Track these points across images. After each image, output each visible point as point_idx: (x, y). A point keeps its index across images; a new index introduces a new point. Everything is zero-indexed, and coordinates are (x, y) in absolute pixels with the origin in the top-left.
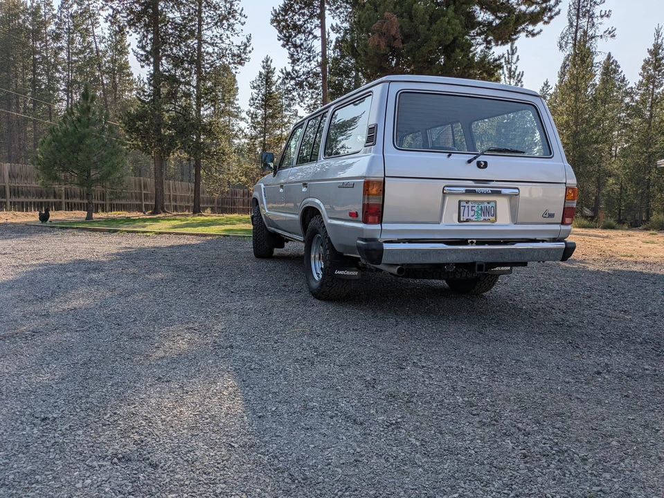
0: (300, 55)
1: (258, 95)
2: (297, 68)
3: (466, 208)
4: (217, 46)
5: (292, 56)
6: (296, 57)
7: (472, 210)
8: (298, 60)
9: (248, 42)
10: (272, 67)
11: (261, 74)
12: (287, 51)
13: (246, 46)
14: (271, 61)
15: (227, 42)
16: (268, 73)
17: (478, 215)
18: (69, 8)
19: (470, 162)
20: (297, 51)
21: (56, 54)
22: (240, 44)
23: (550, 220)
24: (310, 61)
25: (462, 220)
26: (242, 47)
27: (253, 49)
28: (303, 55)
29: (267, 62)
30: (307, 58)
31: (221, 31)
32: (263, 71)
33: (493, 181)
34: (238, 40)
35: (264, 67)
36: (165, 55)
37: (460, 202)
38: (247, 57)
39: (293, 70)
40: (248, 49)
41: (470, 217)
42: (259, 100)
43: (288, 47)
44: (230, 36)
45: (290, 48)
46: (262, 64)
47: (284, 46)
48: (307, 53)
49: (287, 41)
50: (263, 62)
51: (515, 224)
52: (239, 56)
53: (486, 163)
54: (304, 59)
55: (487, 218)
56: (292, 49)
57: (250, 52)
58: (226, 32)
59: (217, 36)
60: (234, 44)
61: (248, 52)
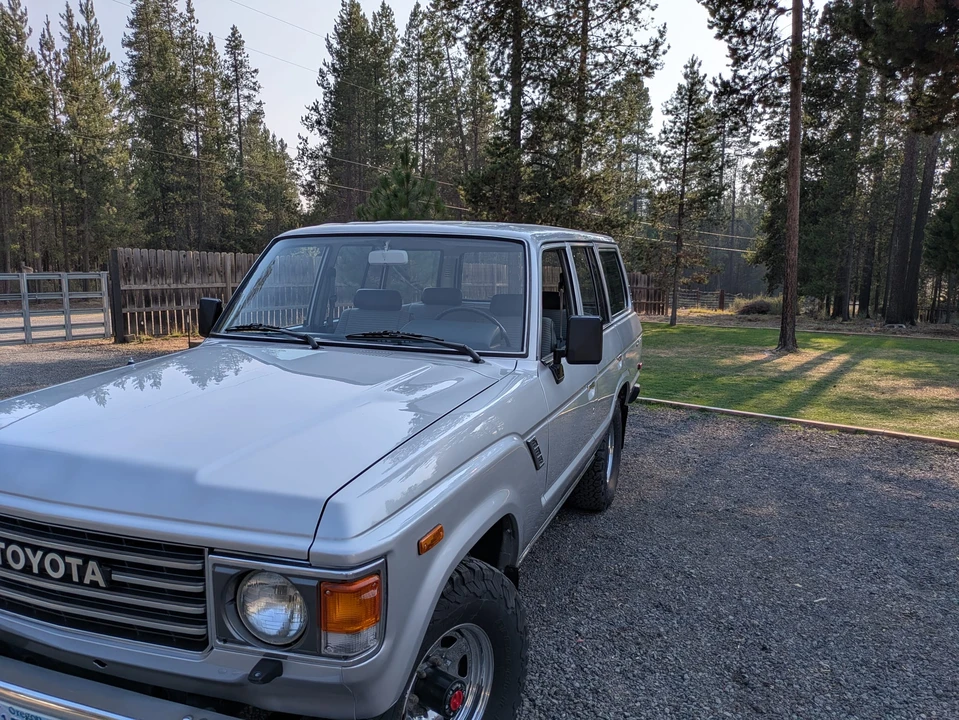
0: (750, 48)
1: (675, 123)
2: (742, 72)
4: (611, 51)
5: (734, 51)
6: (743, 53)
8: (746, 58)
9: (661, 36)
10: (701, 74)
11: (680, 87)
12: (726, 44)
13: (657, 44)
14: (700, 64)
15: (627, 41)
16: (693, 85)
20: (744, 43)
22: (646, 43)
24: (769, 56)
26: (651, 48)
27: (669, 47)
28: (755, 47)
29: (692, 66)
30: (764, 52)
31: (618, 26)
32: (684, 82)
34: (644, 37)
35: (686, 76)
36: (531, 78)
38: (659, 62)
39: (735, 77)
40: (662, 48)
42: (675, 132)
43: (727, 37)
44: (632, 31)
45: (731, 38)
46: (684, 71)
47: (719, 36)
48: (764, 43)
49: (726, 27)
50: (686, 67)
52: (646, 62)
54: (757, 54)
56: (734, 40)
57: (664, 53)
58: (627, 26)
59: (611, 36)
60: (639, 44)
61: (660, 53)
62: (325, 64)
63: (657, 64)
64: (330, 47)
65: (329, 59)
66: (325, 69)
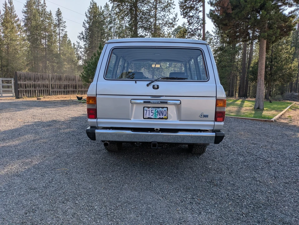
0: (193, 21)
2: (190, 27)
3: (148, 111)
4: (163, 20)
5: (189, 21)
6: (191, 22)
7: (152, 112)
8: (192, 23)
9: (176, 16)
12: (187, 20)
13: (175, 19)
15: (167, 17)
17: (155, 115)
18: (114, 10)
19: (148, 85)
20: (191, 19)
21: (110, 29)
22: (172, 18)
23: (205, 119)
24: (198, 23)
25: (145, 117)
26: (173, 19)
27: (178, 19)
29: (184, 25)
31: (164, 13)
33: (163, 96)
34: (171, 16)
36: (140, 27)
37: (144, 107)
38: (176, 23)
41: (150, 116)
43: (186, 18)
44: (169, 15)
51: (180, 121)
52: (172, 23)
53: (158, 86)
54: (195, 22)
55: (161, 117)
57: (177, 21)
58: (167, 13)
59: (163, 16)
60: (170, 18)
61: (176, 21)
62: (85, 21)
63: (175, 24)
64: (86, 15)
65: (86, 19)
66: (85, 22)
